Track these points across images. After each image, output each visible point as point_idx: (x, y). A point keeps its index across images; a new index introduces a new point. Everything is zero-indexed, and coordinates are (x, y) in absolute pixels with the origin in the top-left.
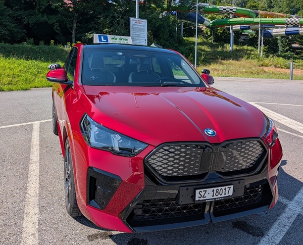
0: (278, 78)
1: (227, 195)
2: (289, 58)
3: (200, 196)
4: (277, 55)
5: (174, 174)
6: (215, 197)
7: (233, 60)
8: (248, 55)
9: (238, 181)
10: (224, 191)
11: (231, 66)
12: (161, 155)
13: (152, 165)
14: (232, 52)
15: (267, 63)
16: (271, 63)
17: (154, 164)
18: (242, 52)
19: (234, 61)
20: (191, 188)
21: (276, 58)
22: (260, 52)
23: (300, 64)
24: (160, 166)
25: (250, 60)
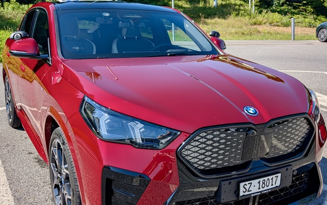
0: (276, 39)
1: (274, 186)
2: (285, 13)
3: (245, 190)
4: (271, 11)
5: (212, 166)
6: (262, 189)
7: (219, 18)
8: (236, 11)
9: (286, 168)
10: (271, 181)
11: (217, 26)
12: (197, 143)
13: (186, 157)
14: (217, 8)
15: (261, 20)
16: (265, 21)
17: (188, 155)
18: (229, 8)
19: (220, 20)
20: (234, 182)
21: (271, 14)
22: (252, 7)
23: (299, 20)
24: (196, 157)
25: (239, 18)
